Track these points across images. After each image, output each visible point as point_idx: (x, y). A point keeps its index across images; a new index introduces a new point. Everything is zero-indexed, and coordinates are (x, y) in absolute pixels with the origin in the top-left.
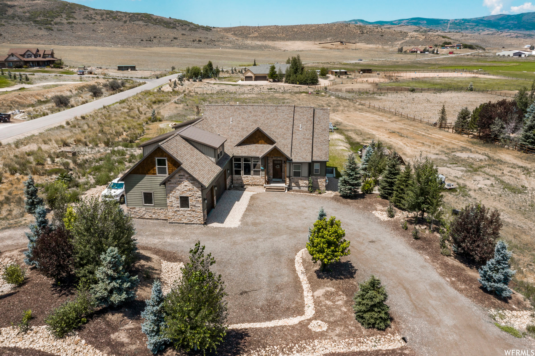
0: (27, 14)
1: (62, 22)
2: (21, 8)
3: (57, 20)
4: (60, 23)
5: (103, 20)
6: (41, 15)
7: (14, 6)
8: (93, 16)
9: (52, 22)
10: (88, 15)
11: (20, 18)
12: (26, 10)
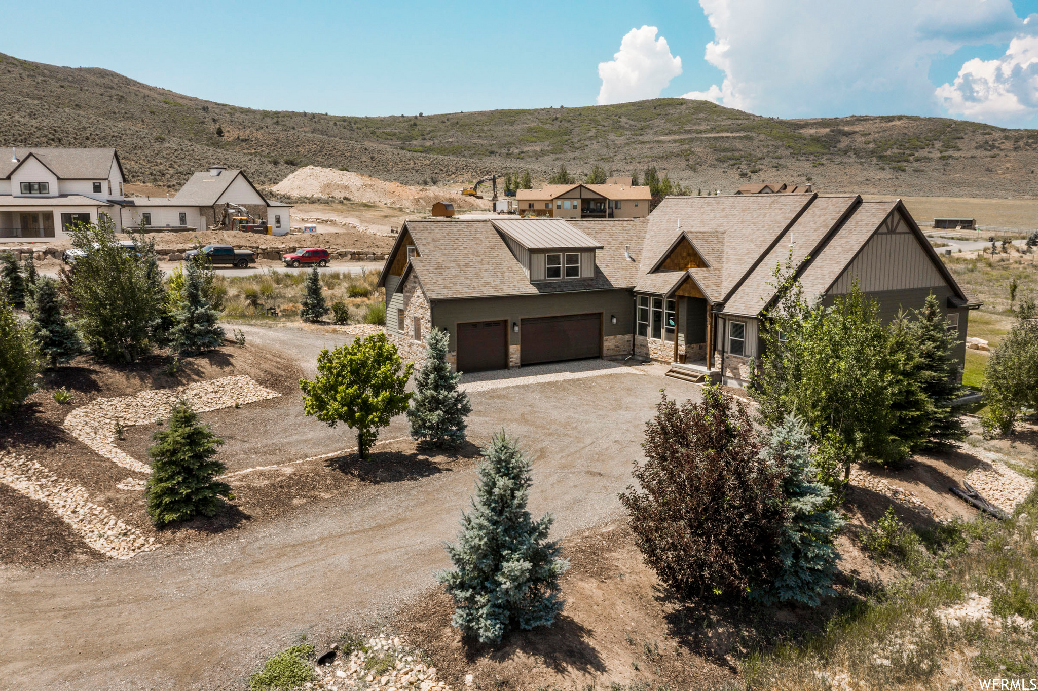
0: (871, 146)
1: (931, 156)
2: (865, 135)
3: (922, 153)
4: (925, 158)
5: (1016, 149)
6: (895, 147)
7: (855, 132)
8: (997, 144)
9: (911, 158)
10: (987, 142)
11: (857, 153)
12: (870, 138)
